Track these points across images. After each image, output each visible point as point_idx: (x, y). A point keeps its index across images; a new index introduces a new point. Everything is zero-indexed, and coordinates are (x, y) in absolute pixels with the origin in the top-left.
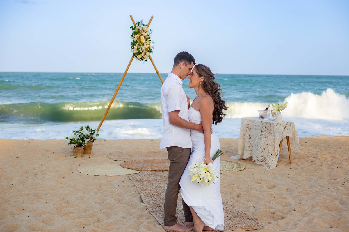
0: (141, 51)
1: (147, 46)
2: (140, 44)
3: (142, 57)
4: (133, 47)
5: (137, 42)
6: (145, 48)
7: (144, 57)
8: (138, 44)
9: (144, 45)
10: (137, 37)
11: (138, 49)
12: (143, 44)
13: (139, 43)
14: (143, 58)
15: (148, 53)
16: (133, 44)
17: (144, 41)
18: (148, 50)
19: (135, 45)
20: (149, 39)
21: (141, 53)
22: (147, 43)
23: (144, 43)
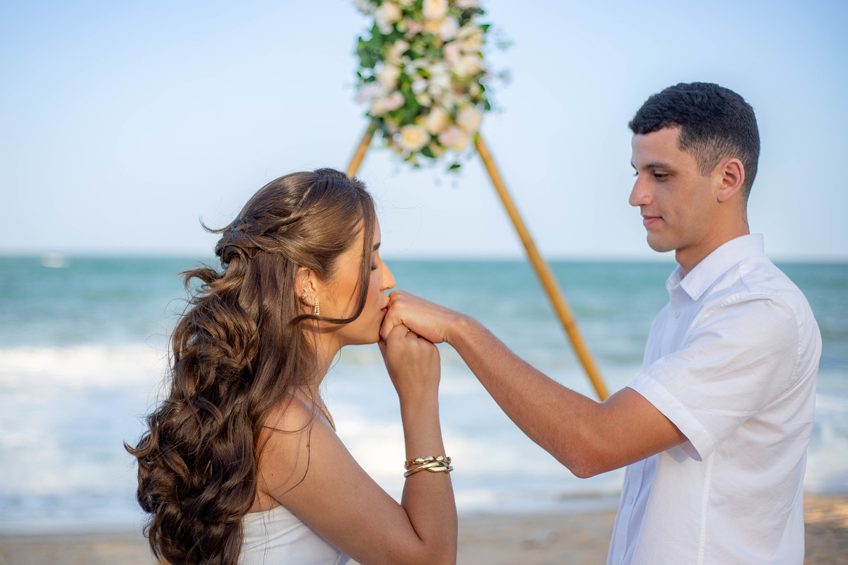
0: (424, 100)
1: (464, 67)
2: (418, 48)
3: (434, 138)
4: (367, 73)
5: (397, 34)
6: (454, 78)
7: (444, 139)
8: (401, 46)
9: (442, 57)
11: (402, 83)
12: (435, 49)
13: (411, 42)
14: (439, 144)
15: (469, 116)
16: (371, 52)
17: (448, 28)
18: (474, 89)
19: (382, 58)
20: (478, 20)
21: (422, 111)
22: (467, 46)
23: (445, 43)
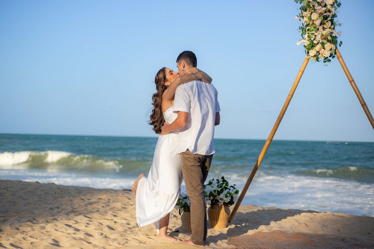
2: (312, 28)
3: (318, 52)
7: (321, 52)
10: (307, 17)
17: (318, 22)
18: (329, 38)
21: (315, 45)
